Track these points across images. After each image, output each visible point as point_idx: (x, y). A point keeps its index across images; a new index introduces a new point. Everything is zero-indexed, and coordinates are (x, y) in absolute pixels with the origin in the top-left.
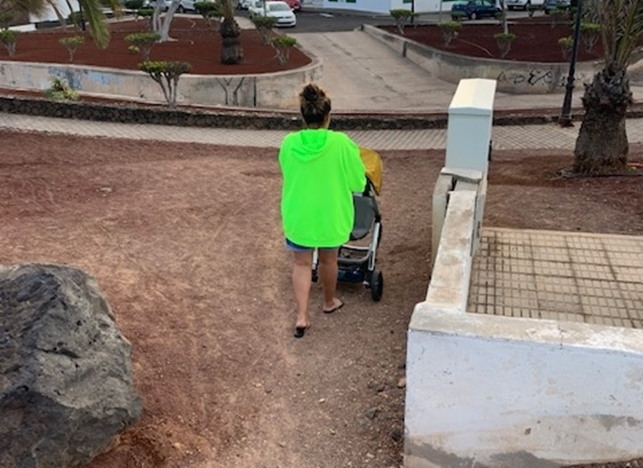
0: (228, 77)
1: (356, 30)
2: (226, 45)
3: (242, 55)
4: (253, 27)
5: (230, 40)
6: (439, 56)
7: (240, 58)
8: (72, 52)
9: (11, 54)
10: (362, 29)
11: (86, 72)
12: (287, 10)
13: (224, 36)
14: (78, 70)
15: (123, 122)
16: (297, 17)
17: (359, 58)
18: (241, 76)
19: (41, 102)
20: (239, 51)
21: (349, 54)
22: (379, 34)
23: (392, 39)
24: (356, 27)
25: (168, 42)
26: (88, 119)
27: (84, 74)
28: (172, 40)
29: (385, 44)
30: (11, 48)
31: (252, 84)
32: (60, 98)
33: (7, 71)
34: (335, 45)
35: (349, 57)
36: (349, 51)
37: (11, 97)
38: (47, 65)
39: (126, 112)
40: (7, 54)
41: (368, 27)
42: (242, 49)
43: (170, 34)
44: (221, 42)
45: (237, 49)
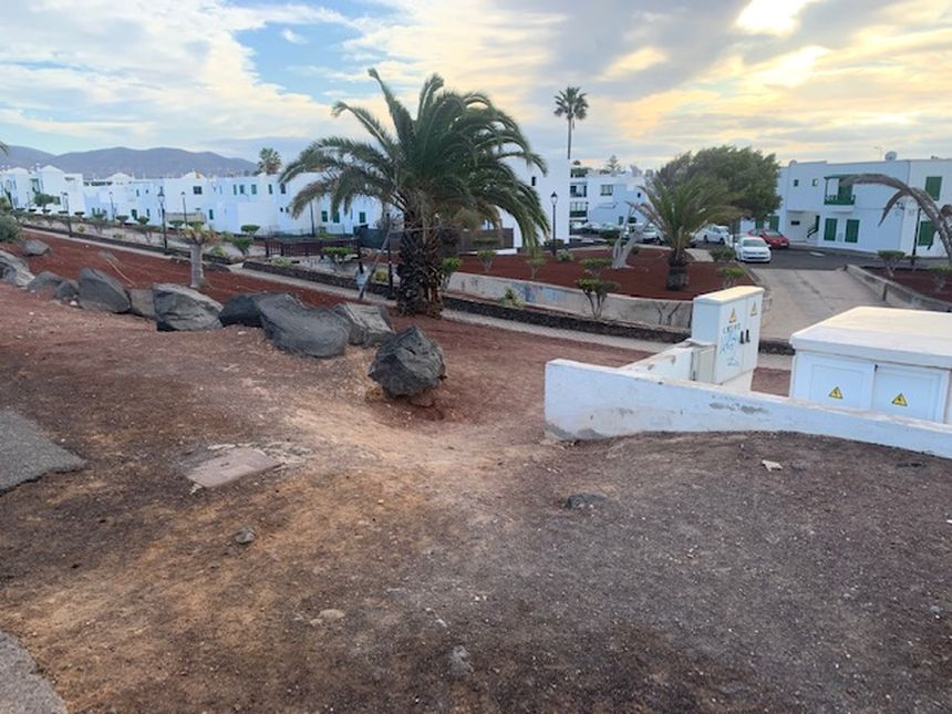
0: (664, 301)
1: (838, 270)
2: (672, 273)
3: (687, 283)
4: (711, 259)
5: (677, 268)
6: (919, 302)
7: (684, 285)
8: (534, 271)
9: (487, 271)
10: (846, 268)
11: (541, 288)
12: (762, 245)
13: (672, 265)
14: (535, 286)
15: (551, 326)
16: (772, 254)
17: (827, 297)
18: (678, 302)
19: (493, 306)
20: (684, 279)
21: (817, 292)
22: (860, 275)
23: (873, 280)
24: (839, 267)
25: (623, 269)
26: (525, 322)
27: (539, 291)
28: (628, 267)
29: (865, 285)
30: (488, 265)
31: (688, 309)
32: (508, 304)
33: (480, 283)
34: (805, 283)
35: (815, 296)
36: (818, 289)
37: (472, 300)
38: (511, 280)
39: (554, 318)
40: (483, 269)
41: (853, 267)
42: (688, 278)
43: (627, 262)
44: (668, 270)
45: (682, 276)
